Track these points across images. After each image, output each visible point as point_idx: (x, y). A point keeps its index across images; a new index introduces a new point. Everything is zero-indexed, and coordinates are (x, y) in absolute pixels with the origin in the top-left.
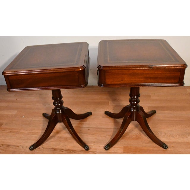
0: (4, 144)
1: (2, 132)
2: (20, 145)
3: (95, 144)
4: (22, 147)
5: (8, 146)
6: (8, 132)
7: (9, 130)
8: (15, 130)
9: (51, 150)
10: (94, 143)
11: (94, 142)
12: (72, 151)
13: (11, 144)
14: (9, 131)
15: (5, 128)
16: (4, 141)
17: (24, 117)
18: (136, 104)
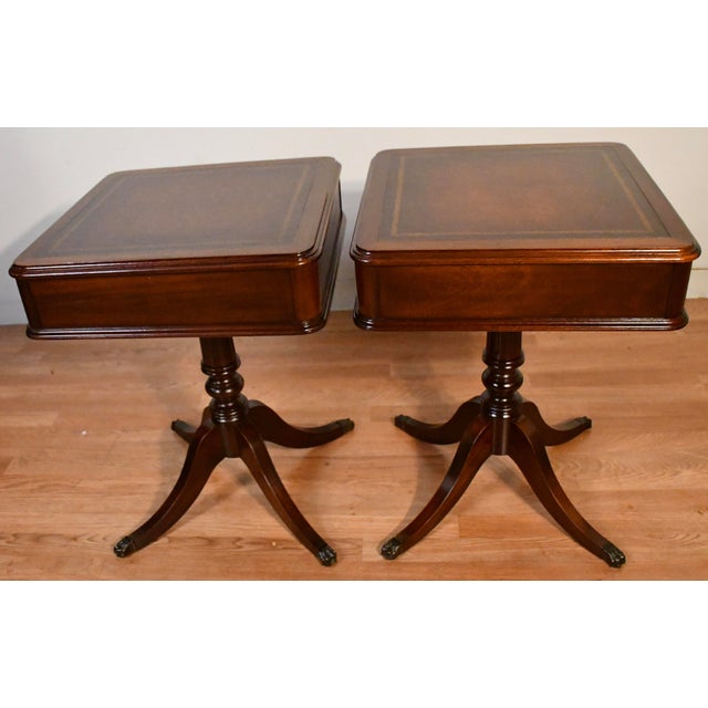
0: (23, 534)
1: (9, 490)
2: (82, 531)
4: (90, 539)
5: (37, 538)
6: (32, 491)
7: (34, 482)
8: (57, 482)
9: (199, 542)
10: (352, 512)
11: (351, 509)
12: (274, 544)
13: (48, 531)
14: (36, 485)
15: (21, 477)
16: (21, 521)
17: (84, 433)
18: (511, 394)
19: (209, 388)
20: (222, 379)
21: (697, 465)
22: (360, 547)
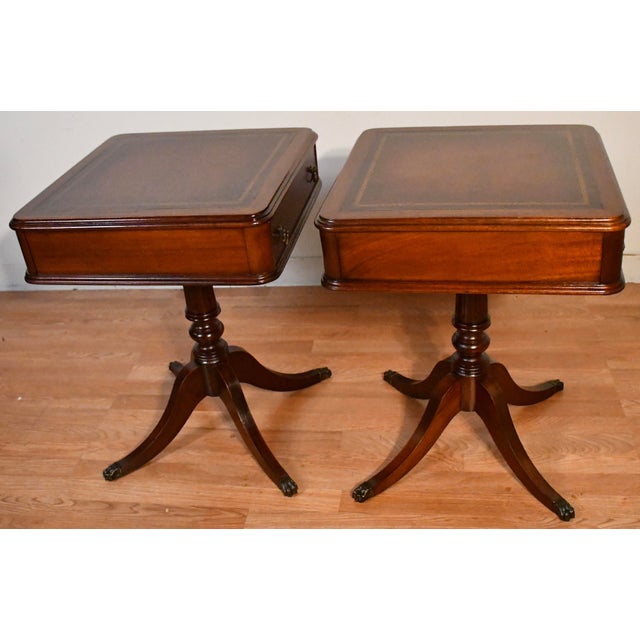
3: (246, 485)
11: (245, 480)
12: (167, 510)
18: (478, 354)
19: (193, 333)
20: (203, 324)
21: (583, 450)
22: (245, 516)
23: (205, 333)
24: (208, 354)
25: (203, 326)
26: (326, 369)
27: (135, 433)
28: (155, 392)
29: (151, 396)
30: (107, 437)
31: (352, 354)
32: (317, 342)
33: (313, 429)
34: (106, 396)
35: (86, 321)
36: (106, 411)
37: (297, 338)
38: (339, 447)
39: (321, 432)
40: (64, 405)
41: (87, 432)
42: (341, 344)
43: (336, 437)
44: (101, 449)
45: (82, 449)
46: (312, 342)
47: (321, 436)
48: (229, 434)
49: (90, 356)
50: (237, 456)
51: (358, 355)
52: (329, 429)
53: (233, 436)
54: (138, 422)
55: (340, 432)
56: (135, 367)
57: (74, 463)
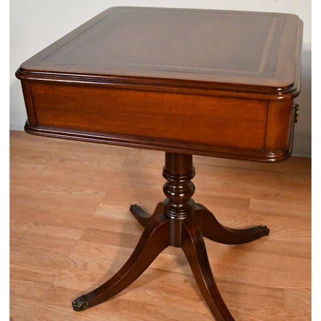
19: (166, 189)
20: (178, 185)
23: (178, 192)
24: (177, 210)
25: (177, 186)
26: (265, 227)
27: (100, 267)
28: (118, 229)
29: (115, 233)
30: (76, 267)
31: (284, 215)
32: (253, 200)
33: (258, 284)
34: (77, 228)
35: (62, 160)
36: (77, 241)
37: (235, 195)
38: (283, 304)
39: (266, 287)
40: (42, 231)
41: (59, 259)
42: (274, 205)
43: (280, 294)
44: (71, 278)
45: (53, 275)
46: (249, 200)
47: (265, 292)
48: (183, 278)
49: (64, 190)
50: (191, 302)
51: (290, 217)
52: (271, 285)
53: (186, 281)
54: (103, 257)
55: (282, 290)
56: (101, 205)
57: (47, 288)
